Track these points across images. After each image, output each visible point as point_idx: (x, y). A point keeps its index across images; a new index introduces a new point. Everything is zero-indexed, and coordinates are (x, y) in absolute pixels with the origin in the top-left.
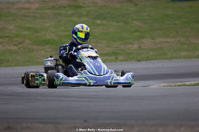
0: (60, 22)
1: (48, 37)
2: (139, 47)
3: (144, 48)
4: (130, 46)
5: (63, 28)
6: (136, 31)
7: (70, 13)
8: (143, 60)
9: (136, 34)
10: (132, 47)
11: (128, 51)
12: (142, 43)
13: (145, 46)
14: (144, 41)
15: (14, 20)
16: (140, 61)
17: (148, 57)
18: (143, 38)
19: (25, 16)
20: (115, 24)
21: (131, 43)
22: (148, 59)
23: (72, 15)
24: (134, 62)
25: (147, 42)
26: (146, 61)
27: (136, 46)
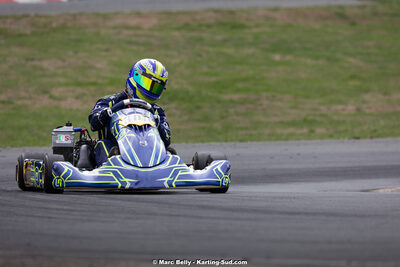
0: (200, 55)
1: (176, 87)
2: (358, 110)
3: (368, 111)
4: (340, 107)
5: (205, 69)
6: (353, 77)
7: (219, 37)
8: (365, 137)
9: (353, 83)
10: (343, 110)
11: (335, 118)
12: (364, 102)
13: (370, 108)
14: (367, 97)
15: (107, 50)
16: (358, 138)
17: (375, 131)
18: (367, 91)
19: (130, 43)
20: (309, 61)
21: (340, 102)
22: (374, 135)
23: (225, 42)
24: (346, 140)
25: (374, 101)
26: (372, 138)
27: (351, 108)
